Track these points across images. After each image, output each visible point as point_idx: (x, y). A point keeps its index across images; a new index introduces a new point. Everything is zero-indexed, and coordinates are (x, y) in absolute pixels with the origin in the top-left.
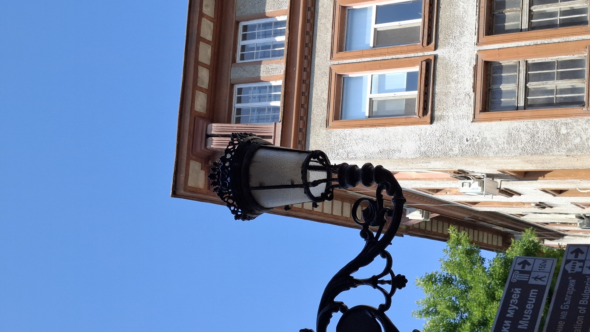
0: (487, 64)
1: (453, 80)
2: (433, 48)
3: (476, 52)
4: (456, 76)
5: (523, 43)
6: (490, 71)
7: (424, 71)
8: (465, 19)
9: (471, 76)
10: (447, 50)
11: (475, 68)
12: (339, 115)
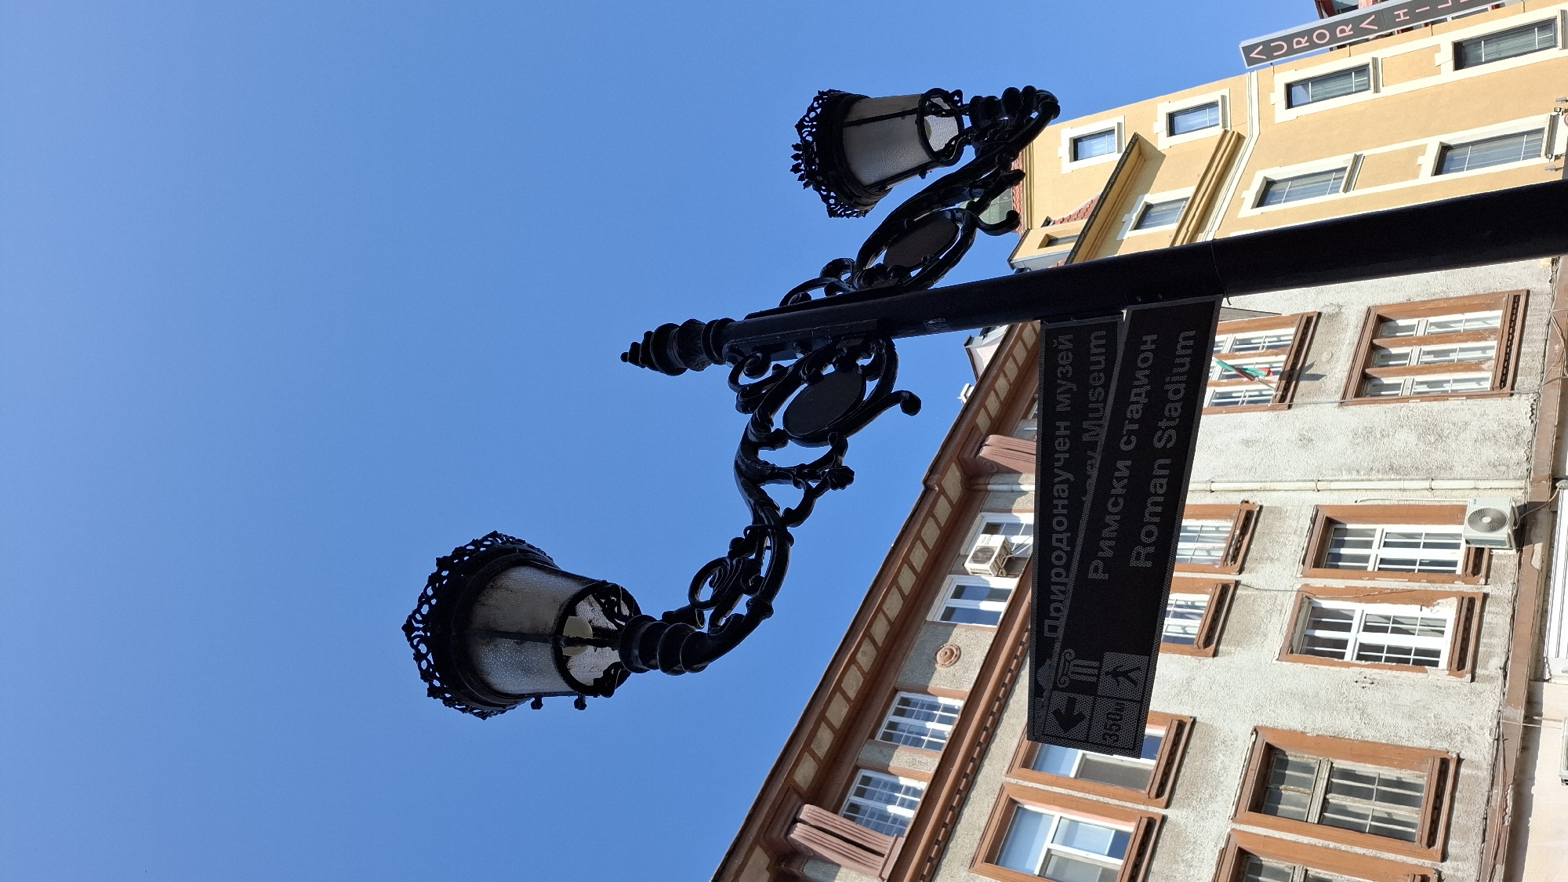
0: (1242, 854)
1: (1183, 861)
2: (1164, 804)
3: (1229, 830)
4: (1190, 855)
5: (1306, 840)
6: (1245, 867)
7: (1141, 832)
8: (1222, 779)
9: (1214, 863)
10: (1184, 813)
11: (1223, 852)
12: (995, 855)
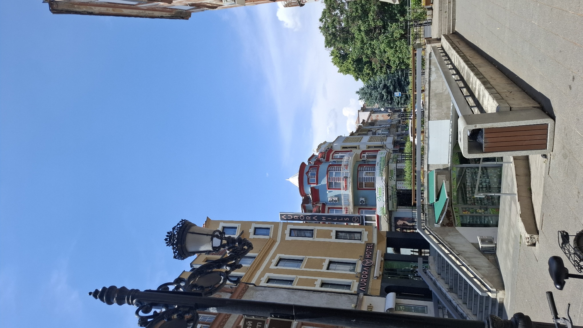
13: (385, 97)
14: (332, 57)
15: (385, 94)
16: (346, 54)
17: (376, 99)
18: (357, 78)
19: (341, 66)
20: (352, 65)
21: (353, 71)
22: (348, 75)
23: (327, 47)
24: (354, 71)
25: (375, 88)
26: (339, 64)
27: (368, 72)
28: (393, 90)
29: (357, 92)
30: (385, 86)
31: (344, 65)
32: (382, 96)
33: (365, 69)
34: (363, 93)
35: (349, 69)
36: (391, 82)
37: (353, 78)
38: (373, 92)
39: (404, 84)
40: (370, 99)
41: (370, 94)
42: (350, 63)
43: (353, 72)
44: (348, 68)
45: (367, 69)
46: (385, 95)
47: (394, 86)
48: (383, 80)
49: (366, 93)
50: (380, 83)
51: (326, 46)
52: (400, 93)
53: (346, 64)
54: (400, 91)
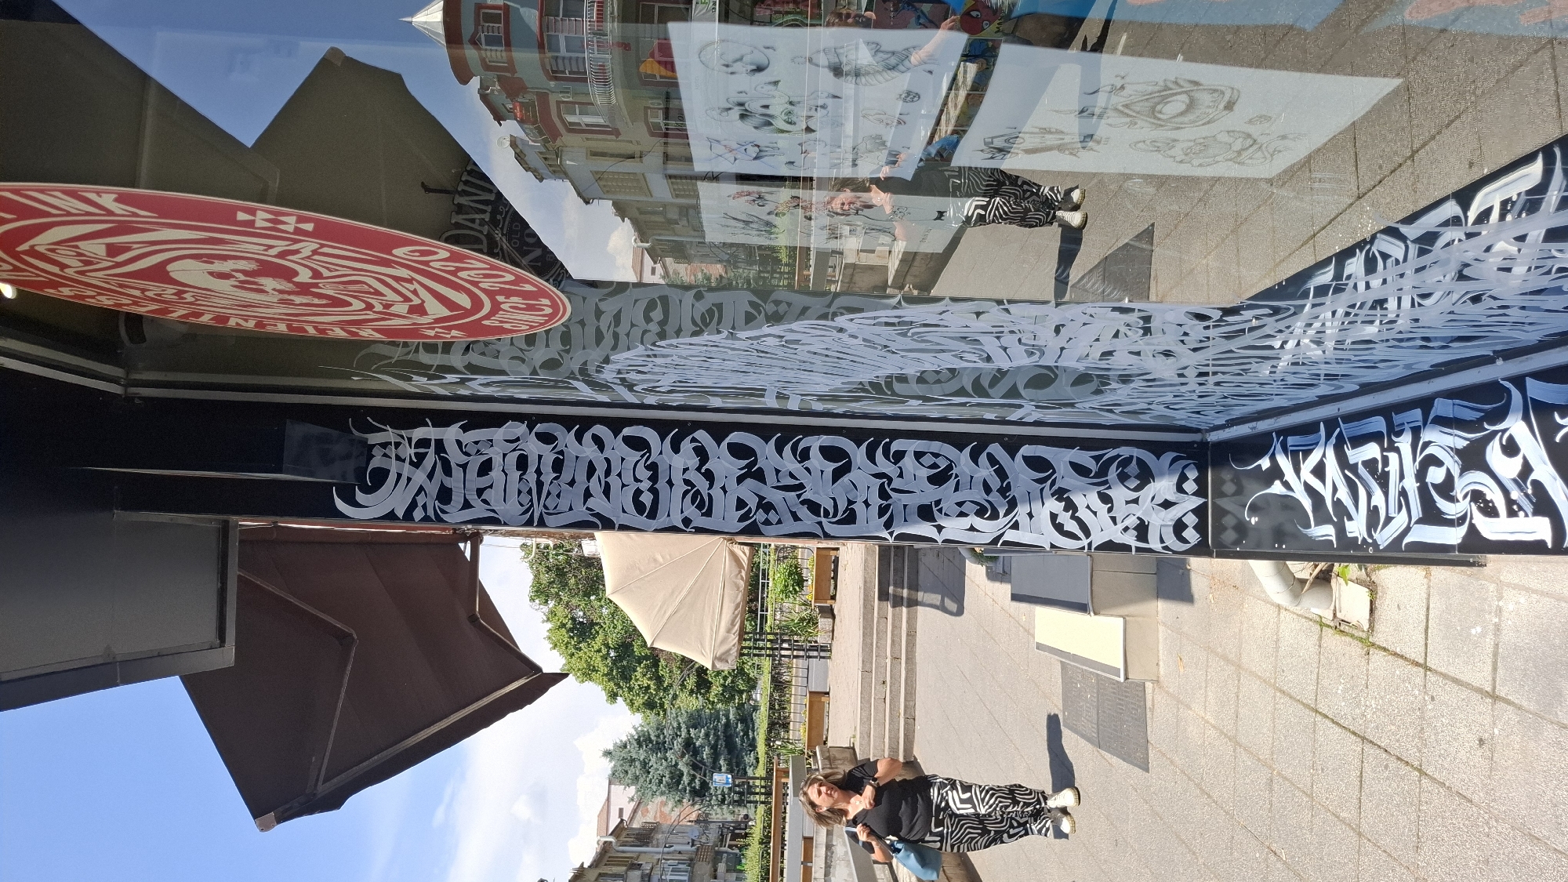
13: (686, 779)
14: (549, 625)
15: (685, 770)
16: (592, 624)
17: (661, 782)
18: (613, 696)
19: (572, 655)
20: (605, 658)
21: (604, 675)
22: (588, 684)
23: (537, 601)
24: (606, 675)
25: (660, 747)
26: (567, 648)
27: (646, 682)
28: (710, 760)
29: (608, 753)
30: (689, 744)
31: (581, 654)
32: (677, 777)
33: (638, 674)
34: (624, 759)
35: (594, 667)
36: (707, 735)
37: (603, 695)
38: (653, 759)
39: (742, 745)
40: (641, 780)
41: (645, 764)
42: (599, 651)
43: (605, 679)
44: (589, 665)
45: (645, 675)
46: (685, 774)
47: (714, 748)
48: (683, 726)
49: (633, 760)
50: (677, 736)
51: (532, 600)
52: (730, 776)
53: (585, 653)
54: (730, 771)
